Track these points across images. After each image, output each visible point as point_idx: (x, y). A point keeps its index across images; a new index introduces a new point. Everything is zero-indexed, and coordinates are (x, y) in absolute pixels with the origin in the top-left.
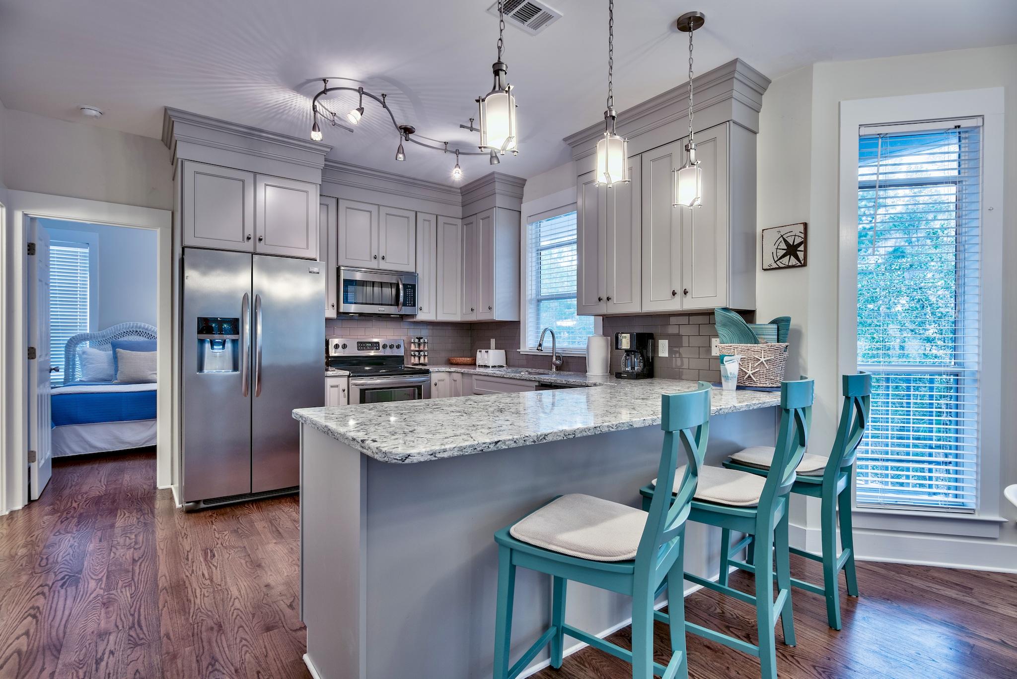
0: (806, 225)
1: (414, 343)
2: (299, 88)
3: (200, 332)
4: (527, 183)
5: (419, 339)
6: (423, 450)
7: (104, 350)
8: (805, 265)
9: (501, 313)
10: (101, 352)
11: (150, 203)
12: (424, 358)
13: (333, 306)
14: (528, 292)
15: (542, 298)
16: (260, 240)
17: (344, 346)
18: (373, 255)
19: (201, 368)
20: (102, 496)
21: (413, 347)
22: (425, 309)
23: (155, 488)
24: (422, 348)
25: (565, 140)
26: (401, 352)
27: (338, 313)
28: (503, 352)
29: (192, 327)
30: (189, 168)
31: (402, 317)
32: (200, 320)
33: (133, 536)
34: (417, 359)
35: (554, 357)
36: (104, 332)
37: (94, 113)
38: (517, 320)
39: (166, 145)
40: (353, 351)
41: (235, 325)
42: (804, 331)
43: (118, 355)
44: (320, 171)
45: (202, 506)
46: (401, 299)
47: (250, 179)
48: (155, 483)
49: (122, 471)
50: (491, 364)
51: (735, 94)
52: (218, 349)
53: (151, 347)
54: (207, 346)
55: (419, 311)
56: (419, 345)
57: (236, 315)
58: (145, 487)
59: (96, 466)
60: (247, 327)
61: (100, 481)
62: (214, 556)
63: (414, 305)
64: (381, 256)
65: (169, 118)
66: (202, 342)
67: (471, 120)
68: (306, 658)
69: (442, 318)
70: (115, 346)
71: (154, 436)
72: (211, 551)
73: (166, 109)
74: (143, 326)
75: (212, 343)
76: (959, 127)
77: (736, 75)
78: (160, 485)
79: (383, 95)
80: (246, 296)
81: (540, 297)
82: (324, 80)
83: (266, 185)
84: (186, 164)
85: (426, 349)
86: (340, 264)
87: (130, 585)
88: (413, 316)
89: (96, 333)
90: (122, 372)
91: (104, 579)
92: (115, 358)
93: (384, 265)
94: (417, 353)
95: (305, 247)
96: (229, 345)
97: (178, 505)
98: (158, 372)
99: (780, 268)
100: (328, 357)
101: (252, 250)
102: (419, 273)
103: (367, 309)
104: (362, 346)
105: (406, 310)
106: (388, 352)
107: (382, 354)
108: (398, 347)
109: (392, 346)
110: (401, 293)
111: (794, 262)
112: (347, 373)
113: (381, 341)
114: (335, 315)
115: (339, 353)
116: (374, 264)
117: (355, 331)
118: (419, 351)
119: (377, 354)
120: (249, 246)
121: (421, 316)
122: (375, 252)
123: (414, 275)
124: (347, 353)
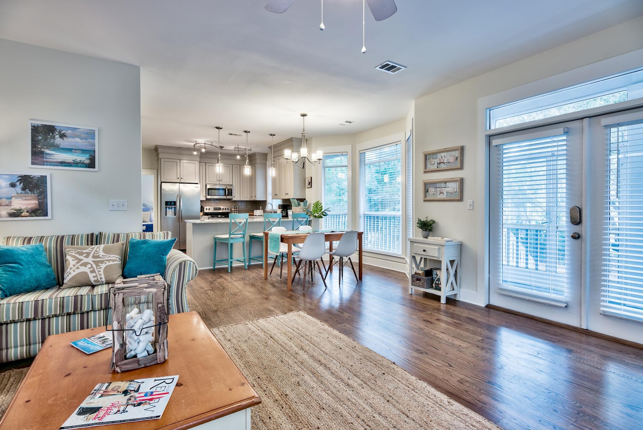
0: (311, 178)
3: (166, 205)
4: (268, 155)
5: (235, 206)
9: (259, 198)
11: (152, 168)
13: (204, 196)
16: (182, 179)
17: (209, 209)
19: (166, 215)
21: (233, 209)
22: (236, 196)
24: (236, 209)
25: (268, 147)
26: (229, 211)
28: (263, 211)
29: (164, 204)
30: (162, 161)
31: (229, 200)
32: (166, 202)
38: (265, 200)
40: (212, 211)
41: (175, 203)
44: (199, 159)
46: (227, 193)
47: (178, 161)
51: (294, 145)
52: (171, 210)
53: (151, 210)
54: (168, 209)
55: (234, 197)
56: (235, 208)
57: (175, 200)
60: (178, 203)
63: (232, 195)
64: (220, 180)
65: (157, 147)
66: (166, 208)
67: (238, 145)
73: (156, 145)
75: (169, 208)
77: (293, 140)
80: (178, 195)
82: (196, 141)
83: (183, 162)
84: (162, 159)
86: (207, 183)
88: (232, 199)
93: (221, 183)
95: (194, 179)
96: (173, 209)
99: (308, 188)
100: (204, 212)
101: (179, 182)
102: (234, 185)
103: (216, 197)
104: (215, 209)
105: (229, 197)
106: (224, 211)
107: (222, 212)
108: (228, 209)
109: (225, 209)
110: (227, 192)
111: (310, 187)
112: (208, 217)
113: (222, 207)
114: (205, 199)
115: (207, 211)
116: (218, 183)
117: (213, 204)
118: (235, 211)
119: (220, 211)
120: (178, 181)
121: (234, 199)
122: (218, 179)
123: (232, 185)
124: (210, 211)
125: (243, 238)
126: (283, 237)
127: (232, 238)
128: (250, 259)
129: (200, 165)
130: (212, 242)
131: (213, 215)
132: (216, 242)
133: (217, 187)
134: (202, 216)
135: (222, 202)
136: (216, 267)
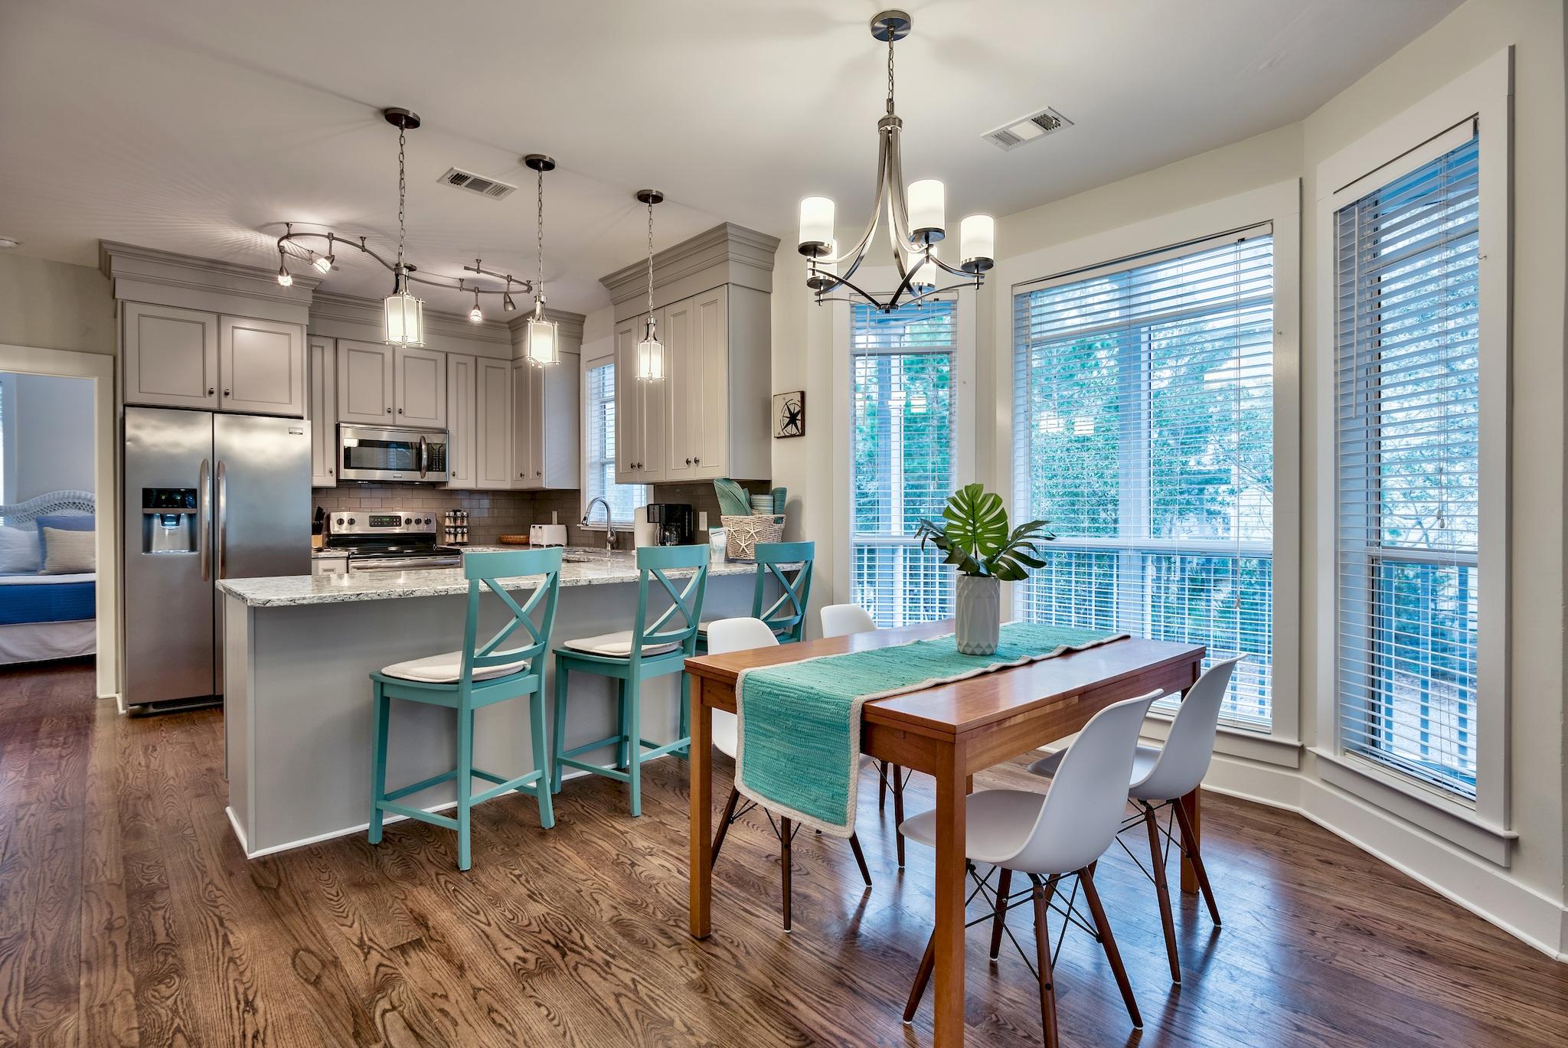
0: (803, 394)
1: (449, 517)
2: (261, 228)
3: (145, 505)
4: (587, 321)
5: (455, 512)
6: (283, 597)
7: (27, 529)
8: (803, 434)
9: (552, 480)
10: (19, 531)
11: (84, 346)
12: (463, 536)
13: (331, 472)
14: (588, 455)
15: (606, 461)
16: (227, 394)
17: (351, 522)
18: (386, 407)
19: (147, 547)
20: (22, 707)
21: (447, 522)
22: (461, 474)
23: (95, 697)
24: (459, 523)
25: (602, 280)
26: (432, 529)
27: (338, 480)
28: (563, 527)
29: (137, 500)
30: (132, 312)
31: (433, 486)
32: (147, 492)
33: (62, 739)
34: (452, 537)
35: (609, 533)
36: (25, 505)
37: (8, 243)
38: (575, 487)
39: (105, 275)
40: (362, 528)
41: (191, 497)
42: (804, 503)
43: (47, 535)
44: (307, 309)
45: (152, 710)
46: (424, 462)
47: (212, 320)
48: (95, 692)
49: (52, 684)
50: (545, 543)
51: (731, 255)
52: (170, 526)
53: (88, 525)
54: (157, 522)
55: (451, 477)
56: (455, 520)
57: (193, 484)
58: (81, 696)
59: (14, 680)
60: (207, 499)
61: (21, 693)
62: (156, 750)
63: (444, 469)
64: (397, 408)
65: (106, 253)
66: (149, 517)
67: (478, 261)
68: (229, 810)
69: (484, 484)
70: (42, 523)
71: (94, 645)
72: (153, 747)
73: (101, 243)
74: (83, 495)
75: (163, 519)
76: (938, 300)
77: (729, 237)
78: (100, 695)
79: (361, 238)
80: (205, 463)
81: (604, 460)
82: (287, 224)
83: (234, 327)
84: (128, 306)
85: (465, 524)
86: (341, 419)
87: (55, 773)
88: (444, 483)
89: (14, 505)
90: (52, 559)
91: (25, 770)
92: (42, 540)
93: (400, 420)
94: (452, 530)
95: (285, 400)
96: (184, 521)
97: (121, 711)
98: (97, 559)
99: (785, 437)
100: (329, 535)
101: (215, 406)
102: (452, 429)
103: (378, 475)
104: (376, 521)
105: (432, 476)
106: (413, 529)
107: (404, 531)
108: (428, 522)
109: (418, 522)
110: (425, 456)
111: (794, 431)
112: (346, 554)
113: (403, 515)
114: (332, 483)
115: (344, 530)
116: (388, 419)
117: (365, 503)
118: (456, 528)
119: (397, 530)
120: (211, 402)
121: (454, 484)
122: (389, 404)
123: (444, 431)
124: (357, 530)
125: (531, 672)
126: (870, 718)
127: (477, 682)
128: (557, 764)
129: (310, 347)
130: (367, 695)
131: (366, 546)
132: (385, 702)
133: (385, 436)
134: (320, 550)
135: (400, 493)
136: (386, 821)
